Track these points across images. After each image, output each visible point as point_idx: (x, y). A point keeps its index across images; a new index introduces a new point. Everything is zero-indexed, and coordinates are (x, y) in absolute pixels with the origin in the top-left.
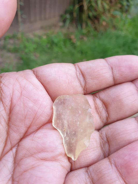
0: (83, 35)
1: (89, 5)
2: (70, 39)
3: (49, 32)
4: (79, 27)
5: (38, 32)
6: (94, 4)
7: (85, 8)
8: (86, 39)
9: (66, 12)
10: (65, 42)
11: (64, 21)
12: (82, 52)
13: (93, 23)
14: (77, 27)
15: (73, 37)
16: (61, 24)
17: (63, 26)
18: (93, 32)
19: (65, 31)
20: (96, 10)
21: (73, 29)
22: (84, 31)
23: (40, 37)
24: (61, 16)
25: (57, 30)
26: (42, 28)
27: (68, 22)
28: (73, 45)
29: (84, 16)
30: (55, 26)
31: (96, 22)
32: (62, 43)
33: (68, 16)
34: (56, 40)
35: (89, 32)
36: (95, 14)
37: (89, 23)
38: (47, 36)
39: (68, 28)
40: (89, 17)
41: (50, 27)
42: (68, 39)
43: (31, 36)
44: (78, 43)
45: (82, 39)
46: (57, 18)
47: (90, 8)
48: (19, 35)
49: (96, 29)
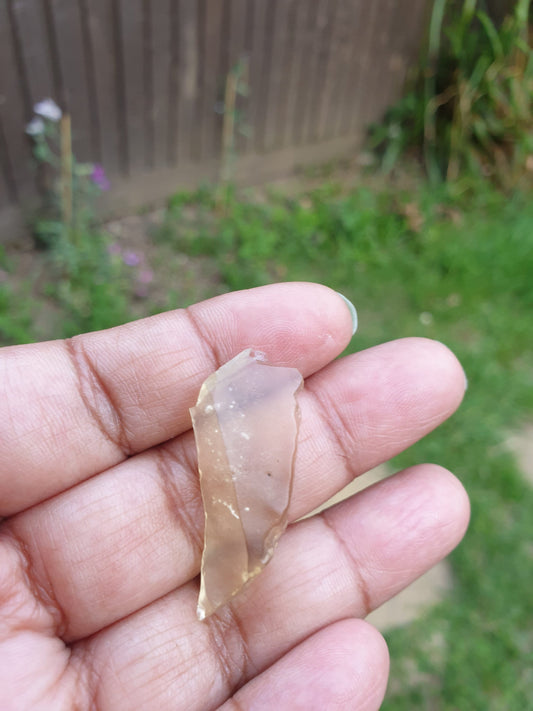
0: (449, 203)
1: (479, 96)
2: (401, 218)
3: (324, 187)
4: (434, 173)
5: (285, 187)
6: (497, 94)
7: (464, 104)
8: (458, 219)
9: (387, 119)
10: (381, 226)
11: (380, 150)
12: (445, 270)
13: (489, 158)
14: (424, 171)
15: (410, 209)
16: (366, 159)
17: (374, 169)
18: (486, 197)
19: (379, 183)
20: (500, 114)
21: (408, 180)
22: (454, 189)
23: (290, 206)
24: (370, 132)
25: (353, 180)
26: (298, 171)
27: (392, 156)
28: (410, 236)
29: (456, 136)
30: (345, 164)
31: (500, 155)
32: (369, 230)
33: (395, 132)
34: (350, 221)
35: (470, 193)
36: (496, 126)
37: (474, 159)
38: (316, 201)
39: (393, 176)
40: (474, 139)
41: (326, 170)
42: (392, 216)
43: (258, 199)
44: (431, 235)
45: (445, 217)
46: (354, 138)
47: (483, 103)
48: (219, 194)
49: (496, 182)
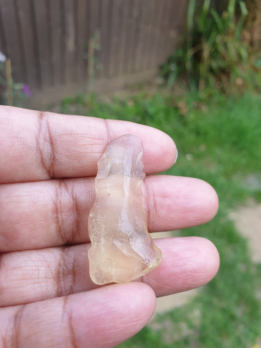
0: (200, 101)
1: (213, 50)
2: (177, 109)
3: (139, 95)
4: (193, 88)
5: (120, 95)
6: (221, 49)
7: (206, 54)
8: (204, 109)
9: (169, 61)
10: (167, 113)
11: (166, 76)
12: (197, 133)
13: (219, 79)
14: (188, 87)
15: (181, 104)
16: (160, 81)
17: (164, 85)
18: (218, 97)
19: (166, 93)
20: (223, 58)
21: (180, 90)
22: (202, 94)
23: (123, 104)
24: (161, 68)
25: (153, 91)
26: (126, 87)
27: (172, 79)
28: (182, 118)
29: (203, 69)
30: (149, 83)
31: (224, 78)
32: (161, 115)
33: (173, 67)
34: (151, 110)
35: (210, 96)
36: (222, 64)
37: (212, 80)
38: (136, 102)
39: (173, 89)
40: (211, 70)
41: (140, 86)
42: (172, 108)
43: (107, 100)
44: (191, 117)
45: (198, 108)
46: (154, 70)
47: (215, 54)
48: (87, 98)
49: (223, 91)
